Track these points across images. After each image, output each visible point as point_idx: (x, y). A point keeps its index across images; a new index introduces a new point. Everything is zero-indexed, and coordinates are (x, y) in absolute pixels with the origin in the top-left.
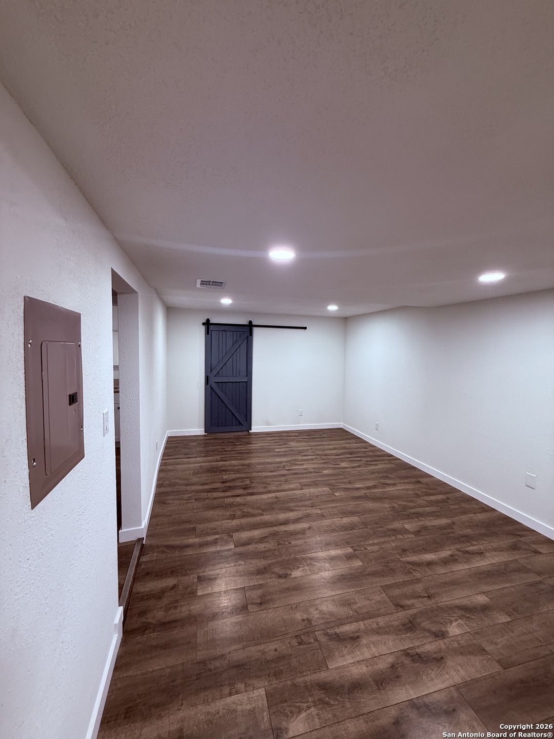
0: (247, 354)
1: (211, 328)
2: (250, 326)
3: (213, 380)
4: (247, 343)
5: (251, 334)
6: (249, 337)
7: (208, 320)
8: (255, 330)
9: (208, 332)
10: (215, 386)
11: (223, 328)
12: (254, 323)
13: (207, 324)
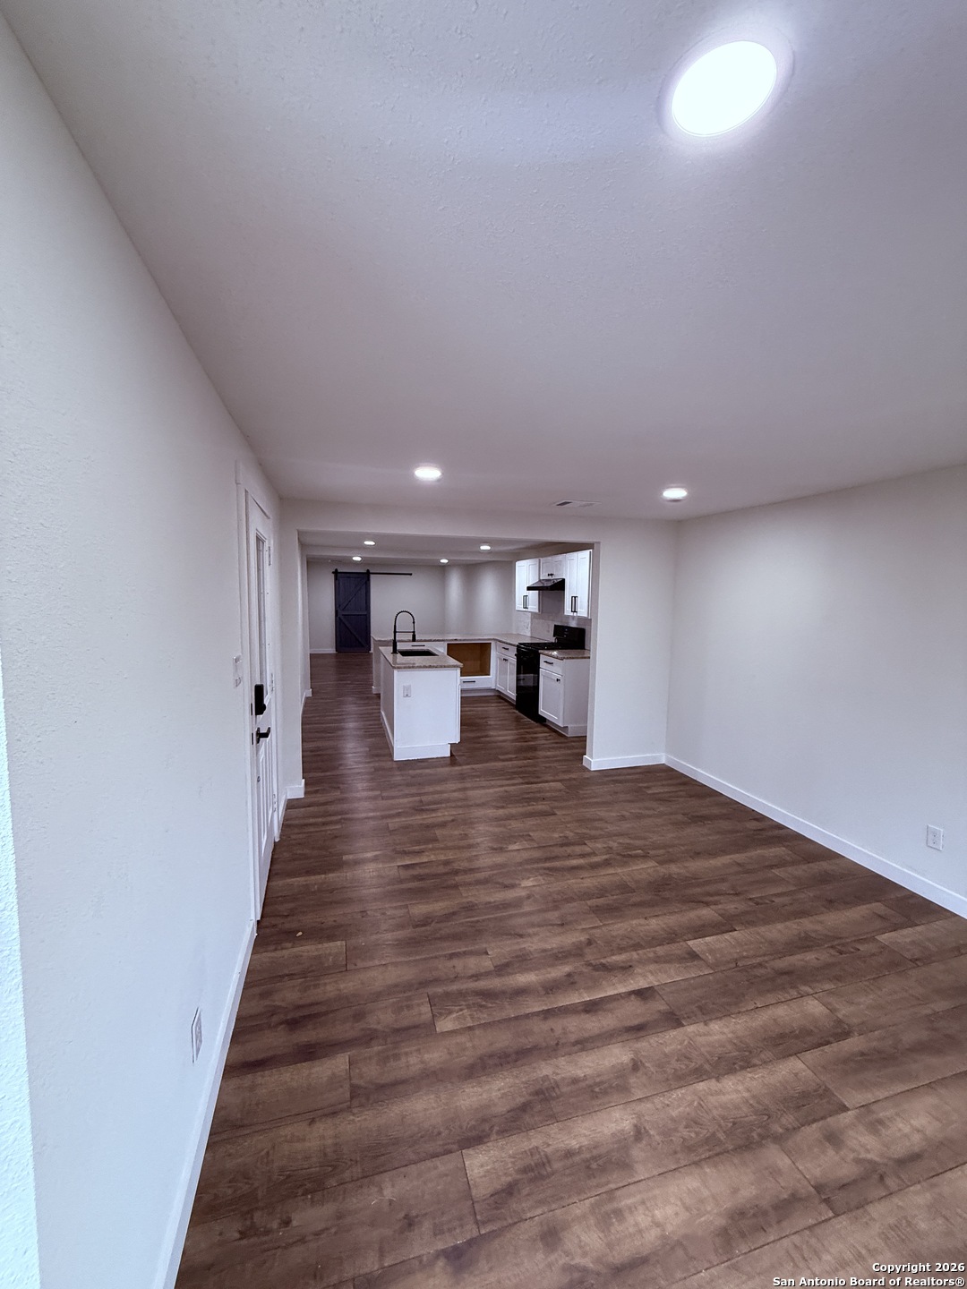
0: (365, 594)
1: (339, 575)
2: (368, 573)
3: (341, 613)
4: (367, 585)
5: (369, 579)
6: (368, 582)
7: (336, 570)
8: (372, 576)
9: (336, 579)
10: (342, 618)
11: (348, 575)
13: (336, 573)
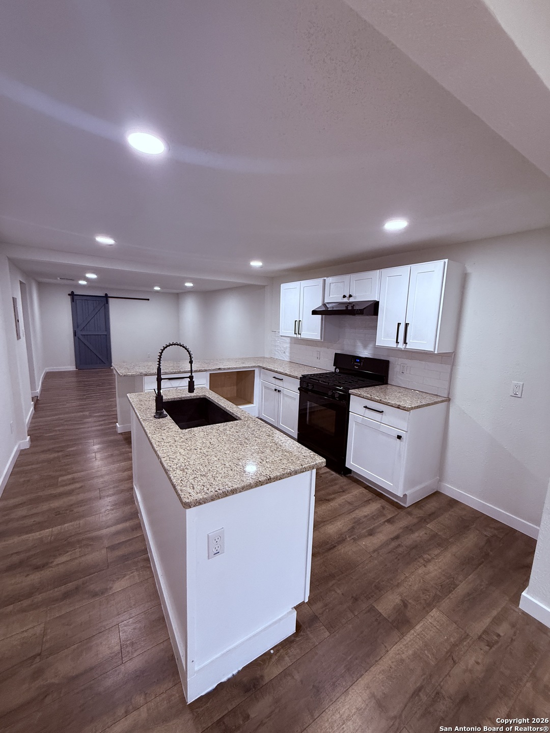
0: (105, 316)
1: (75, 297)
2: (106, 297)
3: (79, 333)
4: (105, 308)
5: (107, 302)
6: (106, 305)
7: (72, 292)
8: (110, 300)
9: (73, 300)
10: (81, 337)
11: (86, 298)
12: (109, 295)
13: (72, 295)
